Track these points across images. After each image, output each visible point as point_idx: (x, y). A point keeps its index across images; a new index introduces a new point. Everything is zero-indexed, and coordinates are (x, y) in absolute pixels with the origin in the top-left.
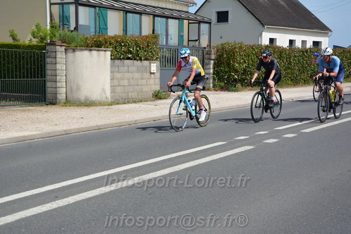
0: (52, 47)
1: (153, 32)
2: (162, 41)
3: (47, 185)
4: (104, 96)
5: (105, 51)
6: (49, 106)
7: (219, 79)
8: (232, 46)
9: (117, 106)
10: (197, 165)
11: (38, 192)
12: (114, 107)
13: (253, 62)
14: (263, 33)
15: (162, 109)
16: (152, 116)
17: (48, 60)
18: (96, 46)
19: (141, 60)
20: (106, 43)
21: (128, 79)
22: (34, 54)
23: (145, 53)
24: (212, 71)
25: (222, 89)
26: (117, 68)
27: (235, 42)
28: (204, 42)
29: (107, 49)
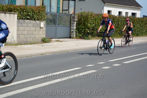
1: (43, 5)
2: (48, 10)
4: (13, 40)
5: (14, 14)
7: (79, 32)
8: (87, 14)
9: (21, 46)
10: (64, 80)
12: (19, 46)
13: (98, 23)
14: (104, 7)
15: (46, 48)
16: (40, 52)
18: (9, 11)
19: (35, 20)
20: (15, 9)
21: (27, 31)
23: (38, 16)
24: (75, 28)
25: (81, 38)
26: (21, 24)
27: (88, 12)
28: (71, 11)
29: (15, 13)
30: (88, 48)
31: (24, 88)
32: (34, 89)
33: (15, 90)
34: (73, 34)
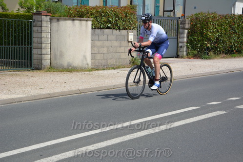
0: (38, 16)
1: (131, 2)
2: (139, 11)
3: (33, 144)
4: (85, 62)
5: (87, 21)
6: (35, 72)
7: (192, 47)
8: (205, 16)
9: (97, 72)
11: (24, 151)
12: (95, 73)
13: (225, 31)
14: (237, 3)
17: (35, 29)
18: (78, 17)
19: (119, 29)
20: (88, 13)
21: (108, 47)
22: (22, 23)
23: (124, 23)
24: (185, 40)
25: (195, 57)
26: (97, 36)
27: (208, 12)
28: (179, 13)
29: (89, 19)
30: (208, 73)
31: (107, 140)
32: (123, 142)
33: (93, 144)
34: (181, 50)
